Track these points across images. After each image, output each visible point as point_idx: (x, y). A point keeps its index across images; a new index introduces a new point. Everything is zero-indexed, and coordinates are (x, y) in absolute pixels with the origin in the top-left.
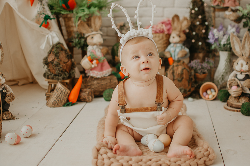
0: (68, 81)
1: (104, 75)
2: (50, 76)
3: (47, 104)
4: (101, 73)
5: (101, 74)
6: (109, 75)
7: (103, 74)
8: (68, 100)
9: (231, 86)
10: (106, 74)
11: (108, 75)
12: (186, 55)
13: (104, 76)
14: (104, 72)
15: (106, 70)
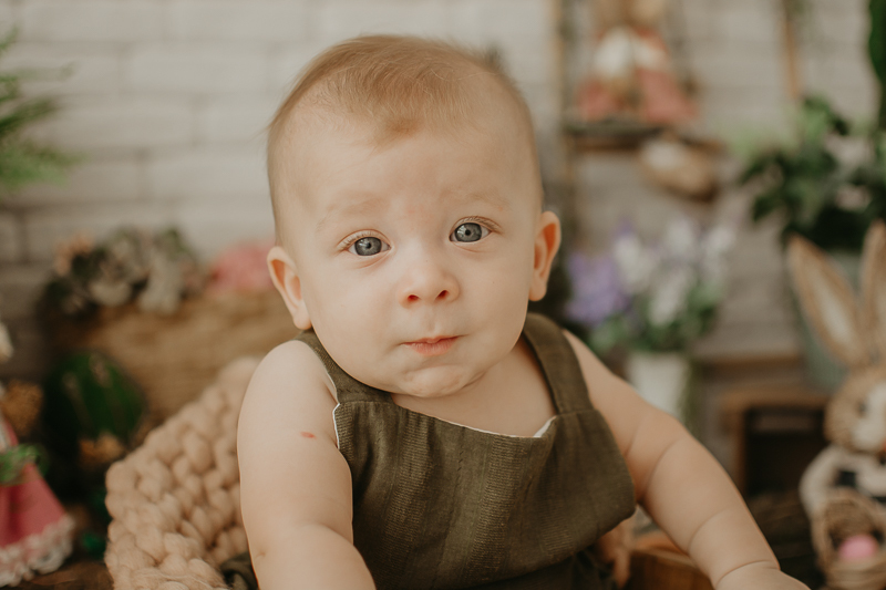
1: (35, 562)
4: (14, 551)
5: (14, 561)
6: (68, 562)
7: (24, 559)
9: (837, 539)
10: (46, 557)
11: (55, 560)
13: (37, 573)
14: (35, 542)
15: (40, 530)
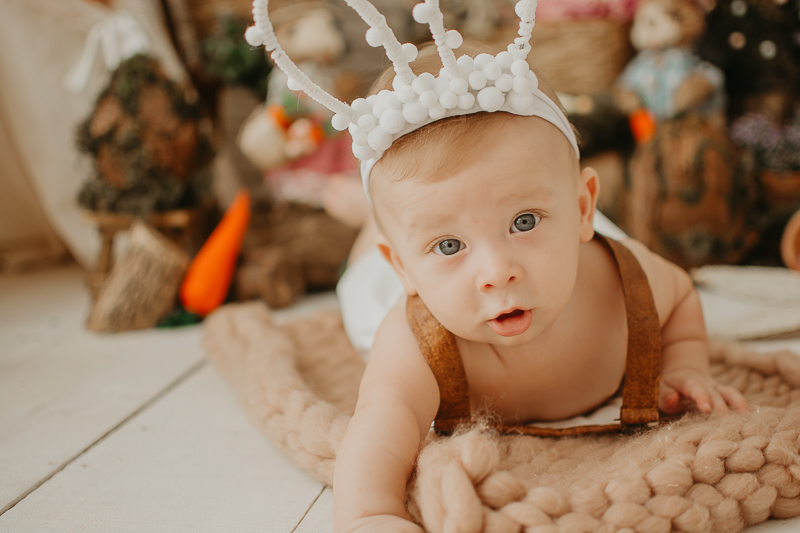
0: (179, 218)
2: (103, 203)
3: (89, 323)
8: (179, 302)
12: (708, 97)
